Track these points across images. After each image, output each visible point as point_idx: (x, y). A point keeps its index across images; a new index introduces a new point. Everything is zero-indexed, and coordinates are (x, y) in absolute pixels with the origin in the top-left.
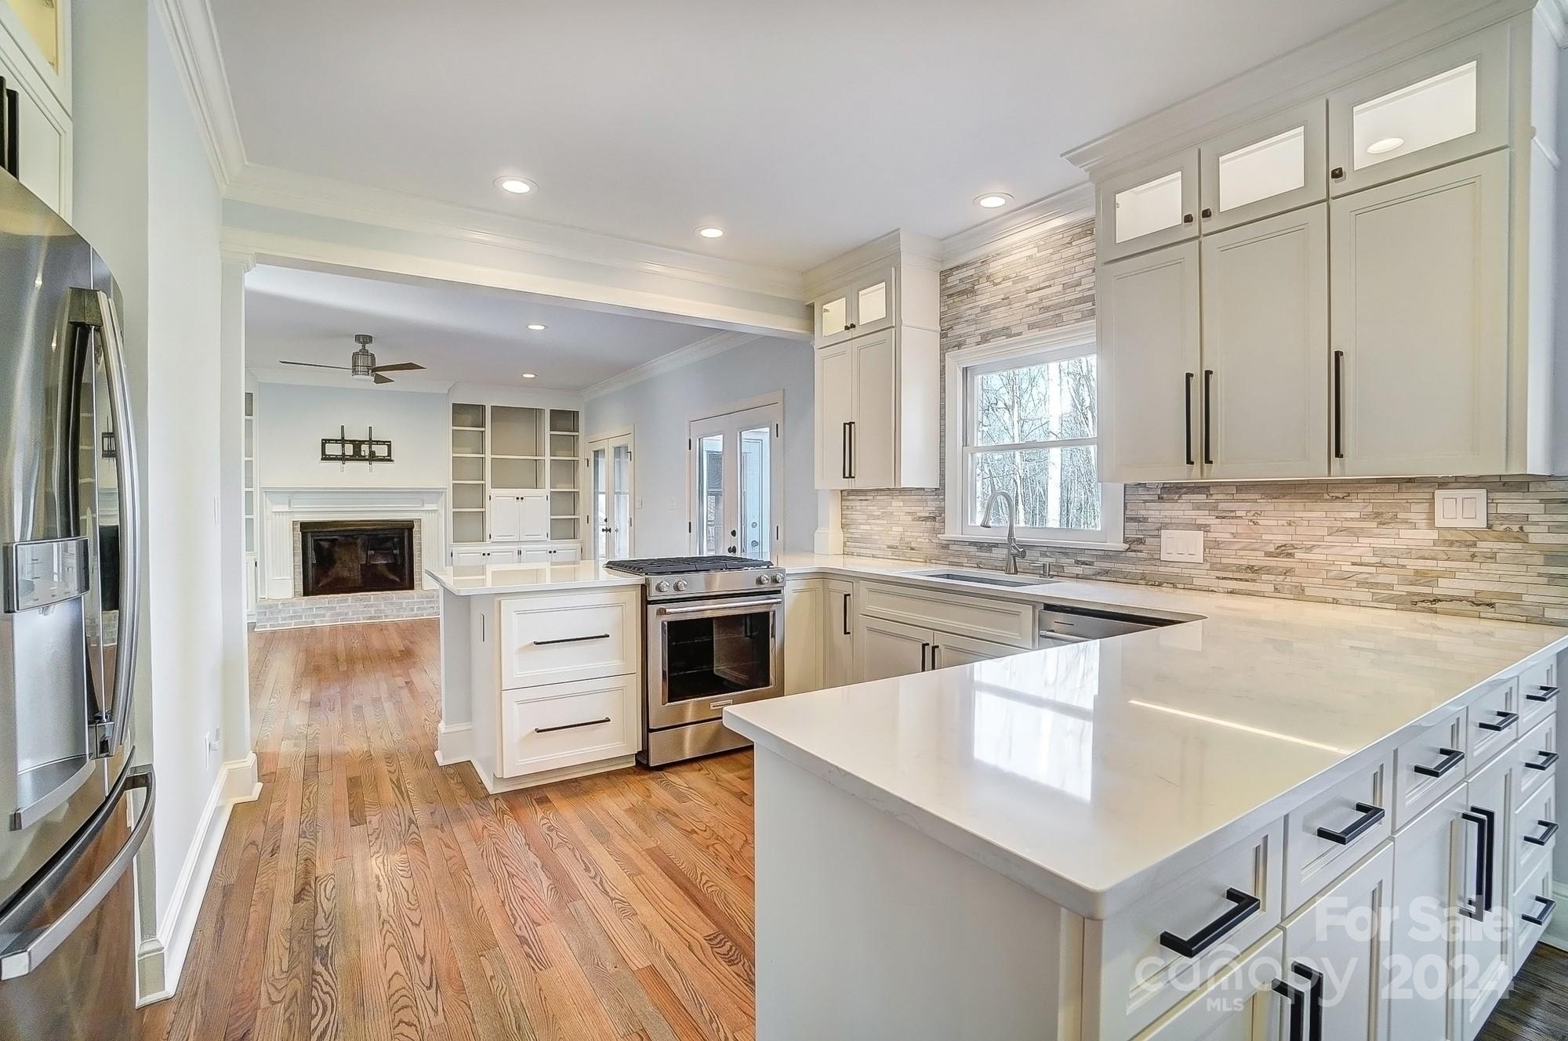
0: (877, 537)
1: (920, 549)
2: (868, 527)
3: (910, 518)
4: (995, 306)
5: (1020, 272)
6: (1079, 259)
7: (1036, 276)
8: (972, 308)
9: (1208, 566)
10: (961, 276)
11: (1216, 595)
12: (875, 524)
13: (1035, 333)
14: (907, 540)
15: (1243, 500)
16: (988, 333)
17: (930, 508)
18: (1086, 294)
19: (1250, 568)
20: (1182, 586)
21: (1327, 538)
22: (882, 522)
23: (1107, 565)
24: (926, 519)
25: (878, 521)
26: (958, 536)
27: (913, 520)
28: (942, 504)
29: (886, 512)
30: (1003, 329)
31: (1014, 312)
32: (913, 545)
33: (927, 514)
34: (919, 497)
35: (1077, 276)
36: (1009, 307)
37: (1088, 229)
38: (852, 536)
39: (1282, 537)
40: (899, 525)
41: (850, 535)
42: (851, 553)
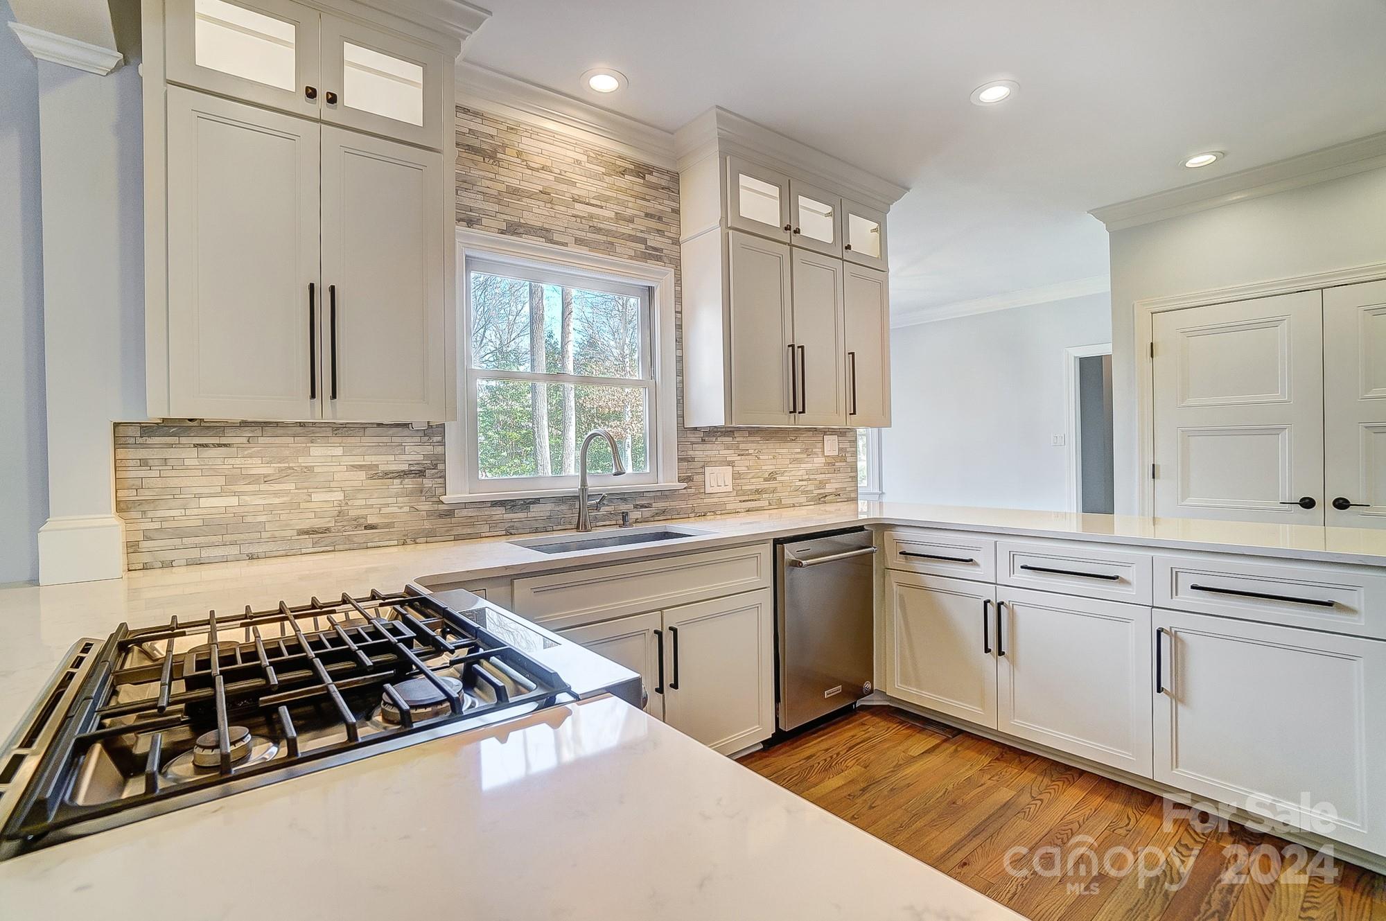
0: (262, 519)
1: (389, 525)
2: (234, 501)
3: (362, 475)
4: (531, 196)
5: (566, 172)
6: (632, 196)
7: (587, 187)
8: (491, 179)
9: (735, 494)
10: (473, 126)
11: (740, 515)
12: (254, 493)
13: (584, 251)
14: (353, 513)
15: (753, 442)
16: (520, 225)
17: (413, 453)
18: (639, 234)
19: (758, 492)
20: (720, 512)
21: (790, 466)
22: (277, 487)
23: (663, 504)
24: (403, 475)
25: (264, 487)
26: (465, 496)
27: (371, 478)
28: (439, 449)
29: (290, 468)
30: (542, 229)
31: (558, 216)
32: (371, 520)
33: (405, 467)
34: (385, 439)
35: (629, 212)
36: (549, 205)
37: (641, 171)
38: (165, 525)
39: (771, 467)
40: (330, 490)
41: (157, 525)
42: (162, 562)
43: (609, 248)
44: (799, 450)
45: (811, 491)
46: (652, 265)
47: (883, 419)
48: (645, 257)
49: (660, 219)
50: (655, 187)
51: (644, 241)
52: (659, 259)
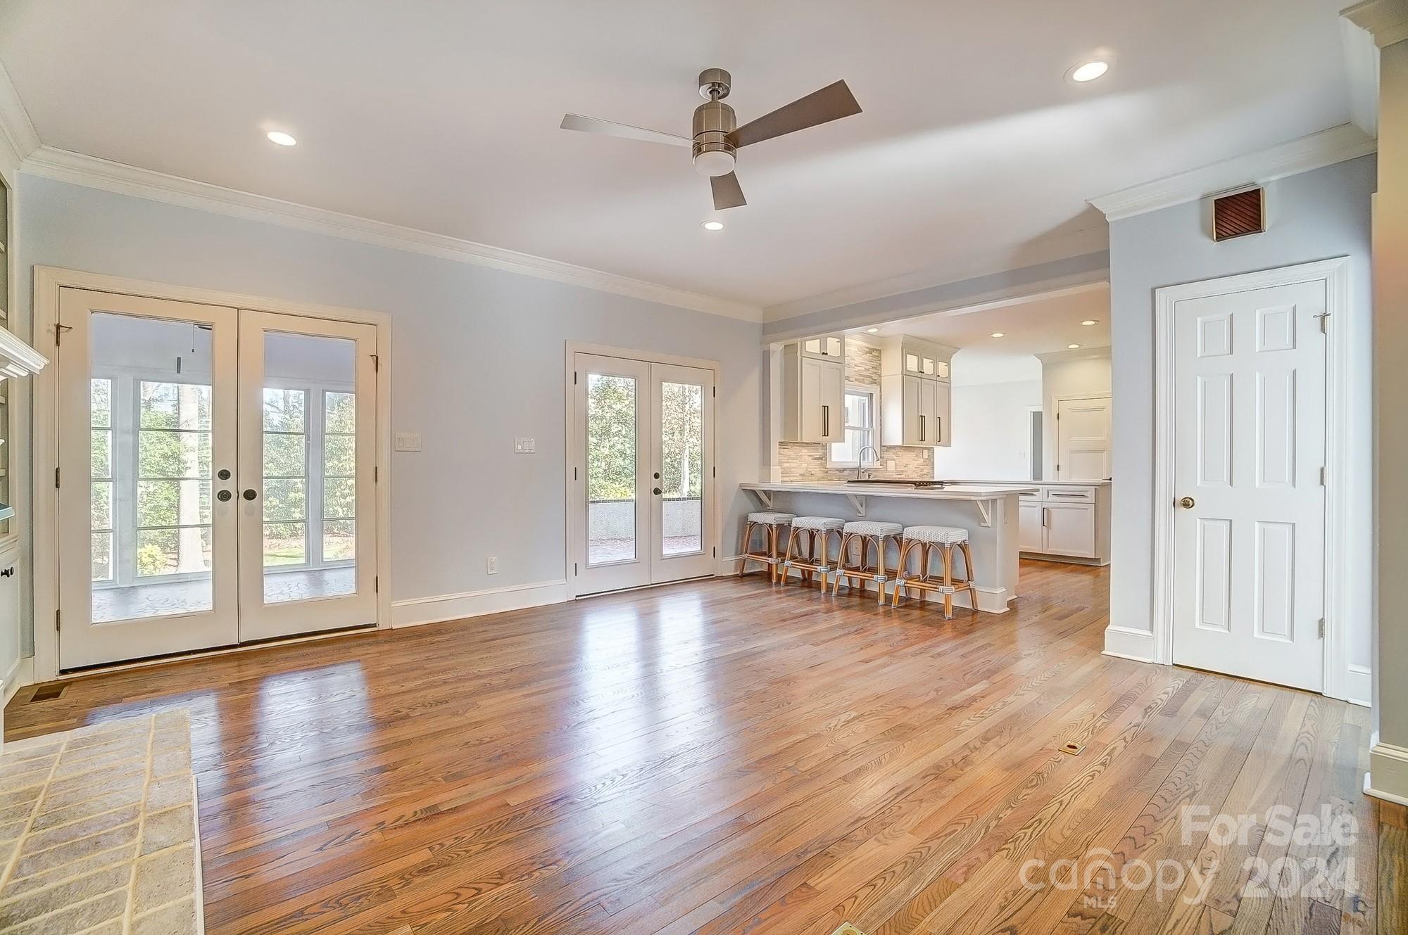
0: (793, 470)
1: (816, 474)
6: (869, 361)
7: (857, 360)
9: (895, 472)
14: (810, 470)
15: (901, 452)
19: (902, 471)
21: (912, 462)
22: (796, 461)
23: (876, 473)
27: (812, 460)
28: (825, 451)
29: (798, 456)
32: (813, 473)
35: (868, 367)
37: (871, 351)
43: (863, 381)
44: (915, 456)
45: (919, 473)
46: (874, 386)
47: (948, 444)
48: (872, 383)
49: (876, 368)
50: (874, 356)
51: (871, 377)
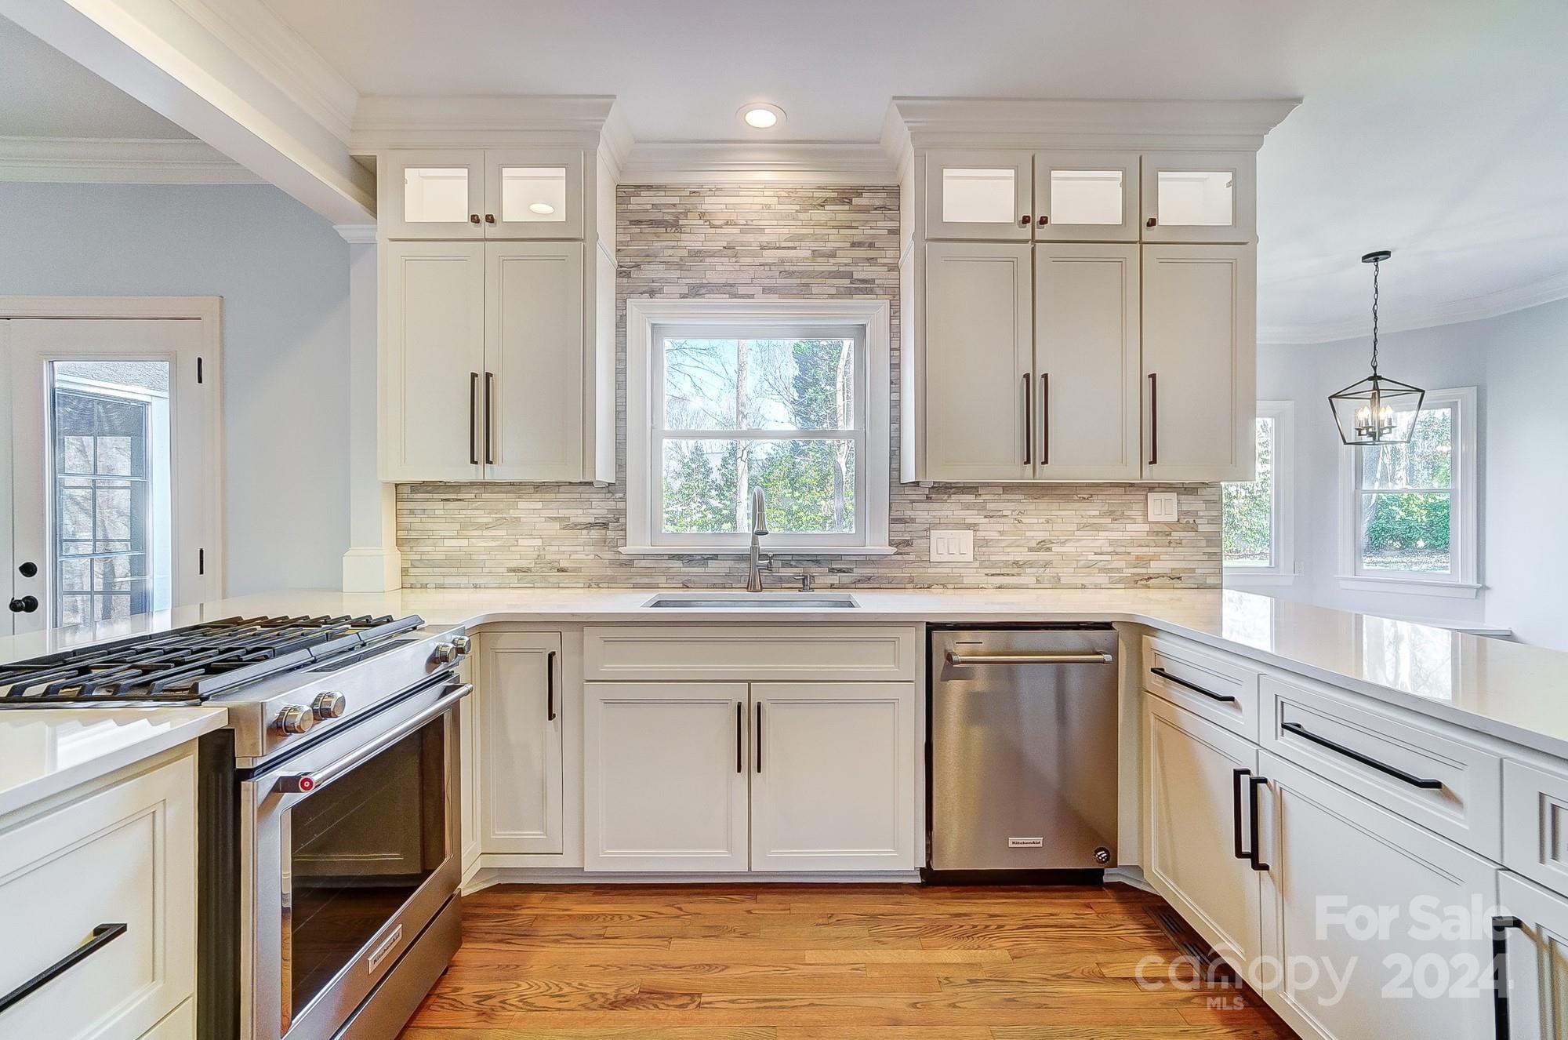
0: (484, 557)
1: (577, 570)
2: (464, 542)
3: (557, 525)
4: (713, 254)
5: (752, 221)
6: (833, 227)
7: (775, 232)
8: (673, 247)
9: (977, 564)
10: (656, 200)
11: (985, 592)
12: (479, 537)
13: (774, 299)
14: (550, 558)
15: (1009, 501)
16: (702, 286)
17: (599, 508)
18: (842, 269)
19: (1016, 564)
20: (952, 586)
21: (1078, 534)
22: (495, 533)
23: (868, 571)
24: (590, 526)
25: (486, 533)
26: (646, 548)
27: (563, 529)
28: (621, 505)
29: (505, 518)
30: (725, 285)
31: (742, 268)
32: (563, 565)
33: (592, 520)
34: (575, 496)
35: (830, 246)
36: (734, 260)
37: (845, 196)
38: (423, 557)
39: (1041, 534)
40: (531, 536)
41: (418, 557)
42: (422, 584)
43: (804, 291)
44: (1097, 513)
45: (1119, 570)
46: (858, 301)
48: (850, 293)
49: (871, 245)
50: (865, 210)
51: (849, 275)
52: (870, 291)
